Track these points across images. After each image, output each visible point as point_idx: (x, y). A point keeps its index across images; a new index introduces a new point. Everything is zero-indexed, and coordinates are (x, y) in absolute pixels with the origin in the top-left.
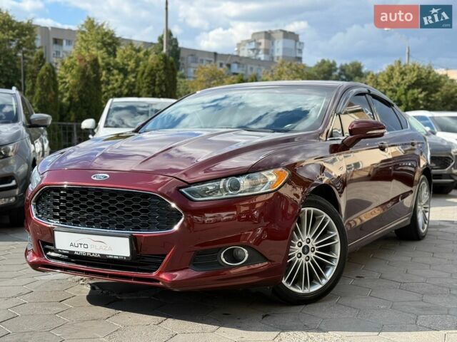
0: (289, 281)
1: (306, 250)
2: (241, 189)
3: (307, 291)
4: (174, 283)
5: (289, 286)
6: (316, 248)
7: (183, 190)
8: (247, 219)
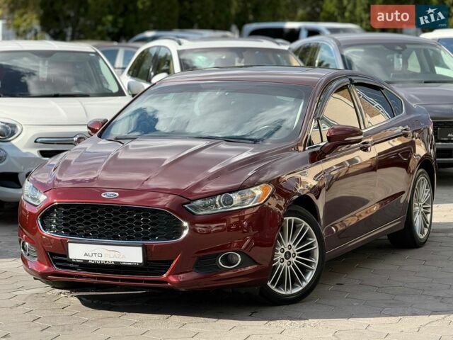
0: (273, 283)
1: (288, 255)
2: (234, 204)
3: (289, 292)
4: (181, 284)
5: (273, 288)
6: (297, 253)
7: (186, 206)
8: (237, 229)
